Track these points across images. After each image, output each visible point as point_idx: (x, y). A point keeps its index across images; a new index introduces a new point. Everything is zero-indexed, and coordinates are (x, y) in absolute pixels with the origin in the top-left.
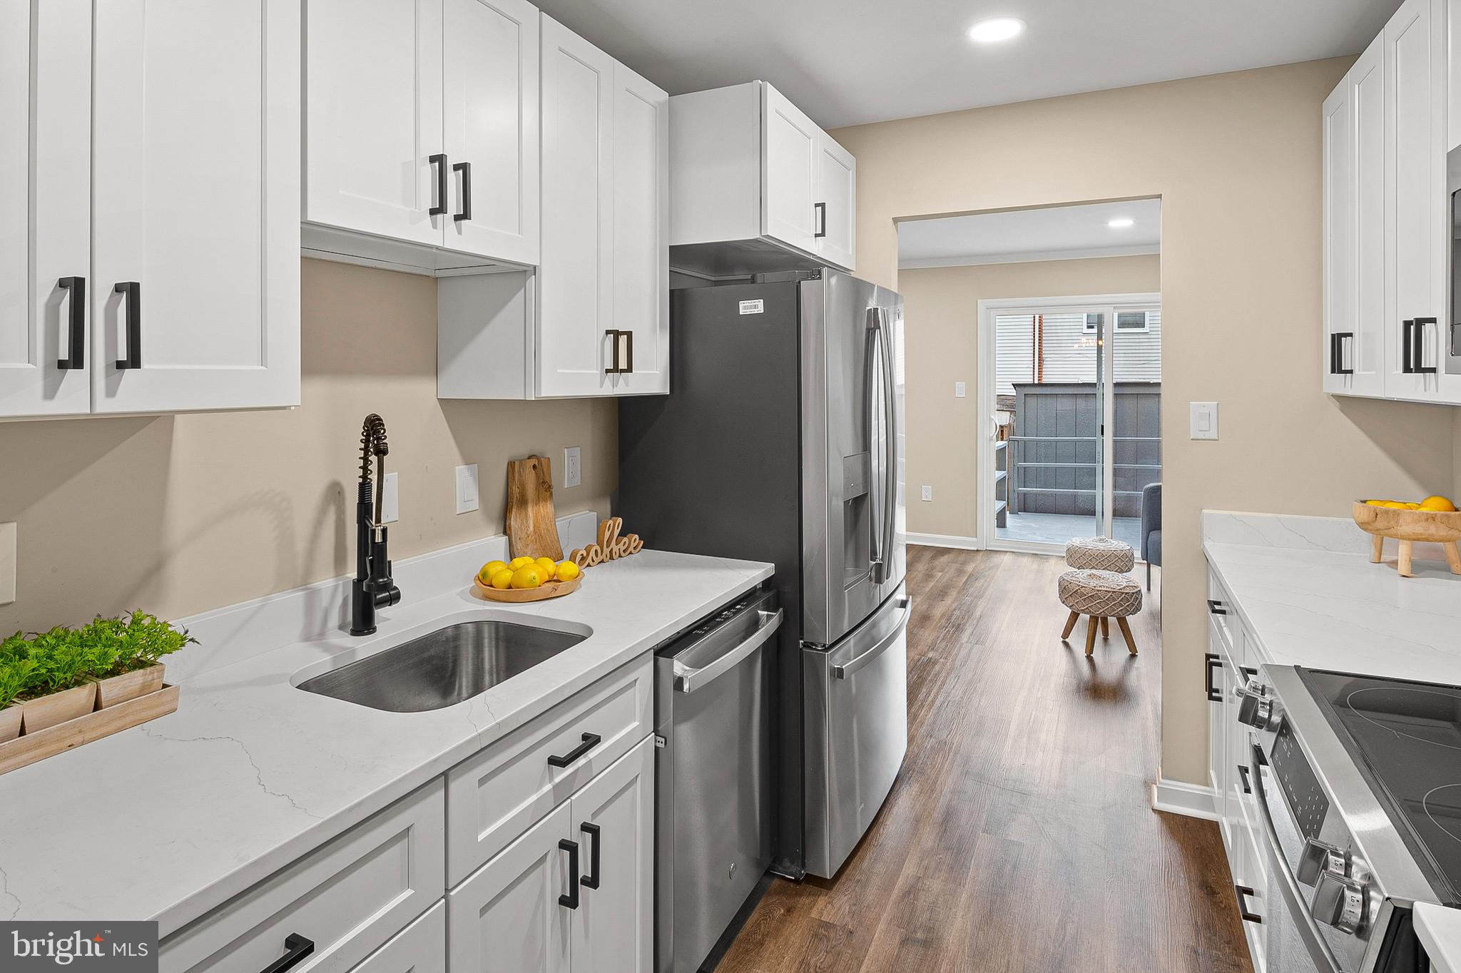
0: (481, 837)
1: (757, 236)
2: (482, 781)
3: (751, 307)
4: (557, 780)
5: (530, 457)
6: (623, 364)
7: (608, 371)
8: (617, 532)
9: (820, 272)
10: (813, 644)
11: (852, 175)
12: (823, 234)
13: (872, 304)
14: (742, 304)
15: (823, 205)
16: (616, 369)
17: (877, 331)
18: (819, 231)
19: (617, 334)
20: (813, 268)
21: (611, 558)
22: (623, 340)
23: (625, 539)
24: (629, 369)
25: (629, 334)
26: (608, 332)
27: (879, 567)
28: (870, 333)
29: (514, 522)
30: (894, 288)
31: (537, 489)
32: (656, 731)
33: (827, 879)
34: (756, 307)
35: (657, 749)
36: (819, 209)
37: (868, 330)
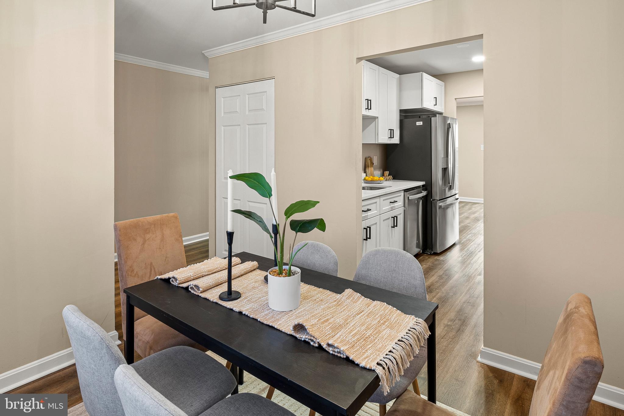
0: (383, 209)
1: (421, 107)
2: (384, 200)
3: (419, 123)
4: (391, 206)
5: (369, 157)
6: (392, 137)
7: (389, 138)
8: (388, 175)
9: (436, 116)
10: (435, 200)
11: (443, 87)
12: (436, 105)
13: (449, 122)
14: (417, 123)
15: (436, 98)
16: (391, 137)
17: (450, 128)
18: (435, 104)
19: (391, 130)
20: (434, 114)
21: (387, 180)
22: (392, 131)
23: (389, 176)
24: (393, 138)
25: (393, 130)
26: (389, 130)
27: (451, 186)
28: (448, 129)
29: (367, 170)
30: (455, 117)
31: (370, 164)
32: (404, 206)
33: (438, 253)
34: (420, 123)
35: (404, 210)
36: (435, 99)
37: (448, 128)
